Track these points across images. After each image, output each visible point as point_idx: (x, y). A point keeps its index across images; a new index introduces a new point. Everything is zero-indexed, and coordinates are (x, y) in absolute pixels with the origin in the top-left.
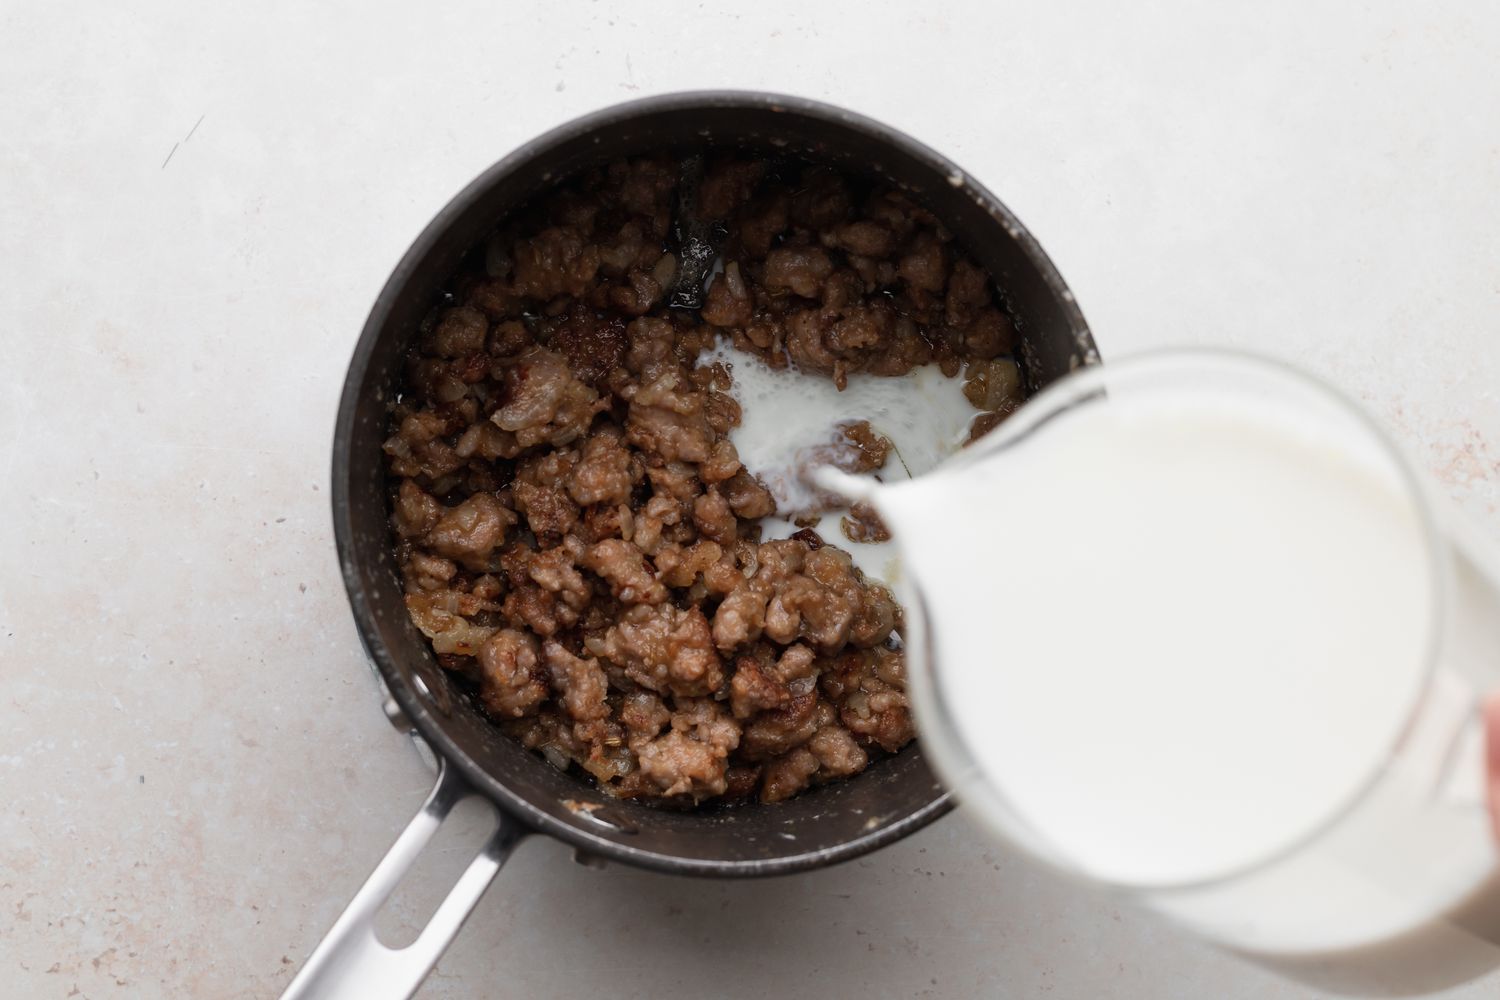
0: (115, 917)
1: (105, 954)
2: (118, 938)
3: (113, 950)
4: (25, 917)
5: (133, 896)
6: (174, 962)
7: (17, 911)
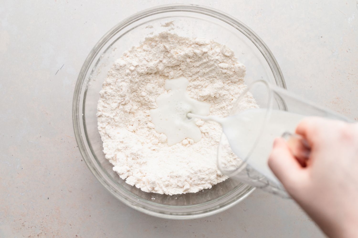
0: (42, 226)
1: (40, 234)
2: (43, 230)
3: (42, 233)
4: (24, 226)
5: (46, 222)
6: (54, 236)
7: (22, 224)
